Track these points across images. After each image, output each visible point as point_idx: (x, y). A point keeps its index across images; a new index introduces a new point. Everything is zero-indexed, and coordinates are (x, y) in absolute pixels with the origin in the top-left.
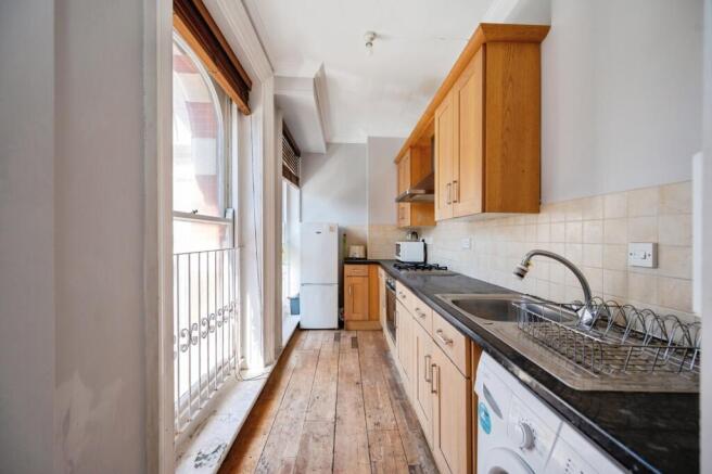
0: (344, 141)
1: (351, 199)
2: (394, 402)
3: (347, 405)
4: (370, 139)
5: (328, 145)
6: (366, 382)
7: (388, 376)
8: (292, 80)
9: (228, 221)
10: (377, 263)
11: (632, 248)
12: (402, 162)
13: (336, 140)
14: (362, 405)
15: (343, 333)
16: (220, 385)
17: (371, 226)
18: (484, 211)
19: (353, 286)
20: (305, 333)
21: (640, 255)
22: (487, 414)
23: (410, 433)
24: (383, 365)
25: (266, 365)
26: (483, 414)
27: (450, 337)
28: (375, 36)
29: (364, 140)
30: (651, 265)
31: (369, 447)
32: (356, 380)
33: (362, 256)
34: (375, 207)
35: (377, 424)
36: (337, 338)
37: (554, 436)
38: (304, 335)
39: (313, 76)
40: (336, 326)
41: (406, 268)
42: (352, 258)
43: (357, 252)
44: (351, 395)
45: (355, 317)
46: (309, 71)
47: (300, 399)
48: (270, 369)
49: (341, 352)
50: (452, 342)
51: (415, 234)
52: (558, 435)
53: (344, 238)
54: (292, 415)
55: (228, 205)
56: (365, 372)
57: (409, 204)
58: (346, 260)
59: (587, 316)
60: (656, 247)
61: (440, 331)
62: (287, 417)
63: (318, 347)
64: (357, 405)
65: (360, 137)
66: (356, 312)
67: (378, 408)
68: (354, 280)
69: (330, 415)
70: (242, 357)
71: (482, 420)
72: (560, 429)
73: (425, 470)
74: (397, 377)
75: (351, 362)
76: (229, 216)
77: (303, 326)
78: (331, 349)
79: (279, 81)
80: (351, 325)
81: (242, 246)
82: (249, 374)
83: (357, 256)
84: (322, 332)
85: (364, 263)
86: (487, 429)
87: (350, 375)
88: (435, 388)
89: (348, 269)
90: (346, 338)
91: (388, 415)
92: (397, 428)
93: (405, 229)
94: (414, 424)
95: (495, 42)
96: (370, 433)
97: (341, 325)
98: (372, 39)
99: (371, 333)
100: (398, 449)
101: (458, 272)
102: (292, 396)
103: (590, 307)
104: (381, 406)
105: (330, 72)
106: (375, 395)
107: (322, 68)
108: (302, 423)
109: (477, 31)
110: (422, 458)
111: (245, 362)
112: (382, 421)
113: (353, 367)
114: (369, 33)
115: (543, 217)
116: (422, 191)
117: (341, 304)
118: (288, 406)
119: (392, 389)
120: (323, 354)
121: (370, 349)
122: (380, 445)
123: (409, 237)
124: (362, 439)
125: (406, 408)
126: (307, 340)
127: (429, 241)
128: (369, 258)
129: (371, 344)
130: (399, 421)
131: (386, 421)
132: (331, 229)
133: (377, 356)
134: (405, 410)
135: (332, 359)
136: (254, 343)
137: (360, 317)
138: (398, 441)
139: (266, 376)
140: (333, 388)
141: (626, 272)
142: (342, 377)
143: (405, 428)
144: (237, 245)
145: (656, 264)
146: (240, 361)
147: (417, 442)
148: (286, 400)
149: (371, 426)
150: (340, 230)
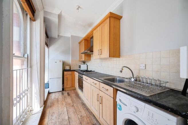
0: (64, 35)
1: (65, 52)
2: (84, 109)
3: (71, 113)
4: (72, 36)
5: (58, 36)
6: (75, 105)
7: (80, 102)
8: (51, 13)
9: (25, 58)
10: (74, 71)
11: (141, 65)
12: (81, 43)
13: (61, 35)
14: (75, 112)
15: (64, 92)
16: (24, 119)
17: (72, 60)
18: (110, 57)
19: (67, 78)
20: (51, 94)
21: (142, 66)
22: (120, 106)
23: (91, 116)
24: (79, 99)
25: (41, 107)
26: (119, 106)
27: (107, 89)
28: (79, 7)
29: (70, 36)
30: (144, 68)
31: (81, 123)
32: (72, 105)
33: (69, 69)
34: (73, 55)
35: (81, 116)
36: (63, 94)
37: (144, 107)
38: (51, 95)
39: (58, 14)
40: (61, 90)
41: (85, 72)
42: (66, 70)
43: (67, 68)
44: (71, 110)
45: (68, 87)
46: (57, 12)
47: (55, 115)
48: (42, 108)
49: (64, 98)
50: (108, 90)
51: (84, 62)
52: (145, 107)
53: (64, 64)
54: (53, 121)
55: (25, 52)
56: (74, 102)
57: (84, 55)
58: (64, 70)
59: (133, 80)
60: (145, 65)
61: (103, 87)
62: (52, 123)
63: (57, 98)
64: (74, 112)
65: (68, 35)
66: (68, 85)
67: (80, 112)
68: (68, 76)
69: (67, 118)
70: (31, 107)
71: (118, 108)
72: (145, 105)
73: (97, 124)
74: (83, 101)
75: (69, 100)
76: (26, 56)
77: (50, 92)
78: (61, 98)
79: (45, 12)
80: (66, 89)
81: (31, 67)
82: (34, 112)
83: (68, 69)
84: (57, 93)
85: (71, 71)
86: (120, 109)
87: (69, 104)
88: (101, 102)
89: (65, 73)
90: (66, 94)
91: (84, 113)
92: (87, 116)
93: (82, 61)
94: (91, 113)
95: (112, 17)
96: (80, 119)
97: (63, 89)
98: (79, 8)
99: (72, 91)
100: (89, 121)
101: (97, 72)
102: (52, 115)
103: (134, 78)
104: (81, 111)
105: (63, 14)
106: (78, 108)
107: (61, 12)
108: (58, 123)
109: (109, 13)
110: (95, 122)
111: (32, 108)
112: (82, 115)
113: (70, 101)
114: (78, 6)
115: (121, 59)
116: (89, 51)
117: (63, 83)
118: (51, 119)
119: (83, 105)
120: (59, 100)
121: (73, 95)
122: (84, 122)
123: (83, 63)
124: (78, 122)
125: (87, 109)
126: (53, 96)
127: (88, 64)
128: (71, 69)
129: (73, 94)
130: (87, 113)
131: (83, 114)
132: (60, 61)
133: (76, 97)
134: (87, 110)
135: (63, 100)
136: (36, 101)
137: (69, 86)
138: (88, 119)
139: (42, 111)
140: (65, 109)
141: (139, 70)
142: (67, 105)
143: (89, 115)
144: (29, 67)
145: (145, 69)
146: (31, 108)
147: (93, 118)
148: (50, 117)
149: (80, 117)
150: (63, 61)
